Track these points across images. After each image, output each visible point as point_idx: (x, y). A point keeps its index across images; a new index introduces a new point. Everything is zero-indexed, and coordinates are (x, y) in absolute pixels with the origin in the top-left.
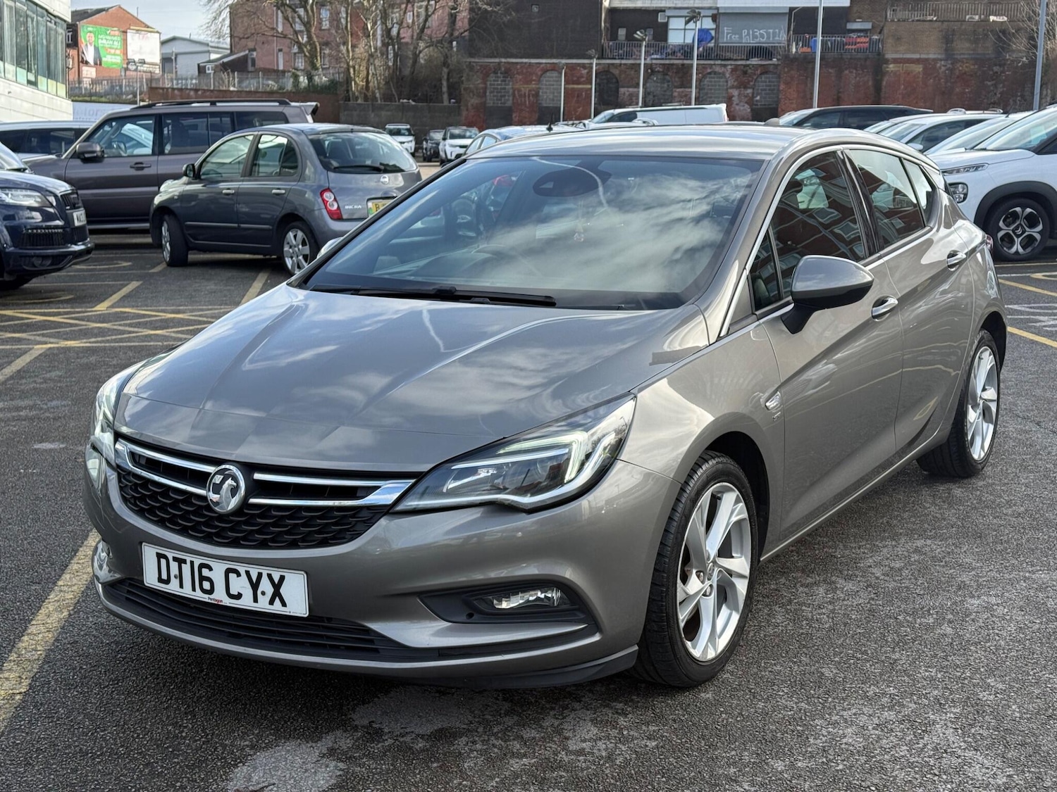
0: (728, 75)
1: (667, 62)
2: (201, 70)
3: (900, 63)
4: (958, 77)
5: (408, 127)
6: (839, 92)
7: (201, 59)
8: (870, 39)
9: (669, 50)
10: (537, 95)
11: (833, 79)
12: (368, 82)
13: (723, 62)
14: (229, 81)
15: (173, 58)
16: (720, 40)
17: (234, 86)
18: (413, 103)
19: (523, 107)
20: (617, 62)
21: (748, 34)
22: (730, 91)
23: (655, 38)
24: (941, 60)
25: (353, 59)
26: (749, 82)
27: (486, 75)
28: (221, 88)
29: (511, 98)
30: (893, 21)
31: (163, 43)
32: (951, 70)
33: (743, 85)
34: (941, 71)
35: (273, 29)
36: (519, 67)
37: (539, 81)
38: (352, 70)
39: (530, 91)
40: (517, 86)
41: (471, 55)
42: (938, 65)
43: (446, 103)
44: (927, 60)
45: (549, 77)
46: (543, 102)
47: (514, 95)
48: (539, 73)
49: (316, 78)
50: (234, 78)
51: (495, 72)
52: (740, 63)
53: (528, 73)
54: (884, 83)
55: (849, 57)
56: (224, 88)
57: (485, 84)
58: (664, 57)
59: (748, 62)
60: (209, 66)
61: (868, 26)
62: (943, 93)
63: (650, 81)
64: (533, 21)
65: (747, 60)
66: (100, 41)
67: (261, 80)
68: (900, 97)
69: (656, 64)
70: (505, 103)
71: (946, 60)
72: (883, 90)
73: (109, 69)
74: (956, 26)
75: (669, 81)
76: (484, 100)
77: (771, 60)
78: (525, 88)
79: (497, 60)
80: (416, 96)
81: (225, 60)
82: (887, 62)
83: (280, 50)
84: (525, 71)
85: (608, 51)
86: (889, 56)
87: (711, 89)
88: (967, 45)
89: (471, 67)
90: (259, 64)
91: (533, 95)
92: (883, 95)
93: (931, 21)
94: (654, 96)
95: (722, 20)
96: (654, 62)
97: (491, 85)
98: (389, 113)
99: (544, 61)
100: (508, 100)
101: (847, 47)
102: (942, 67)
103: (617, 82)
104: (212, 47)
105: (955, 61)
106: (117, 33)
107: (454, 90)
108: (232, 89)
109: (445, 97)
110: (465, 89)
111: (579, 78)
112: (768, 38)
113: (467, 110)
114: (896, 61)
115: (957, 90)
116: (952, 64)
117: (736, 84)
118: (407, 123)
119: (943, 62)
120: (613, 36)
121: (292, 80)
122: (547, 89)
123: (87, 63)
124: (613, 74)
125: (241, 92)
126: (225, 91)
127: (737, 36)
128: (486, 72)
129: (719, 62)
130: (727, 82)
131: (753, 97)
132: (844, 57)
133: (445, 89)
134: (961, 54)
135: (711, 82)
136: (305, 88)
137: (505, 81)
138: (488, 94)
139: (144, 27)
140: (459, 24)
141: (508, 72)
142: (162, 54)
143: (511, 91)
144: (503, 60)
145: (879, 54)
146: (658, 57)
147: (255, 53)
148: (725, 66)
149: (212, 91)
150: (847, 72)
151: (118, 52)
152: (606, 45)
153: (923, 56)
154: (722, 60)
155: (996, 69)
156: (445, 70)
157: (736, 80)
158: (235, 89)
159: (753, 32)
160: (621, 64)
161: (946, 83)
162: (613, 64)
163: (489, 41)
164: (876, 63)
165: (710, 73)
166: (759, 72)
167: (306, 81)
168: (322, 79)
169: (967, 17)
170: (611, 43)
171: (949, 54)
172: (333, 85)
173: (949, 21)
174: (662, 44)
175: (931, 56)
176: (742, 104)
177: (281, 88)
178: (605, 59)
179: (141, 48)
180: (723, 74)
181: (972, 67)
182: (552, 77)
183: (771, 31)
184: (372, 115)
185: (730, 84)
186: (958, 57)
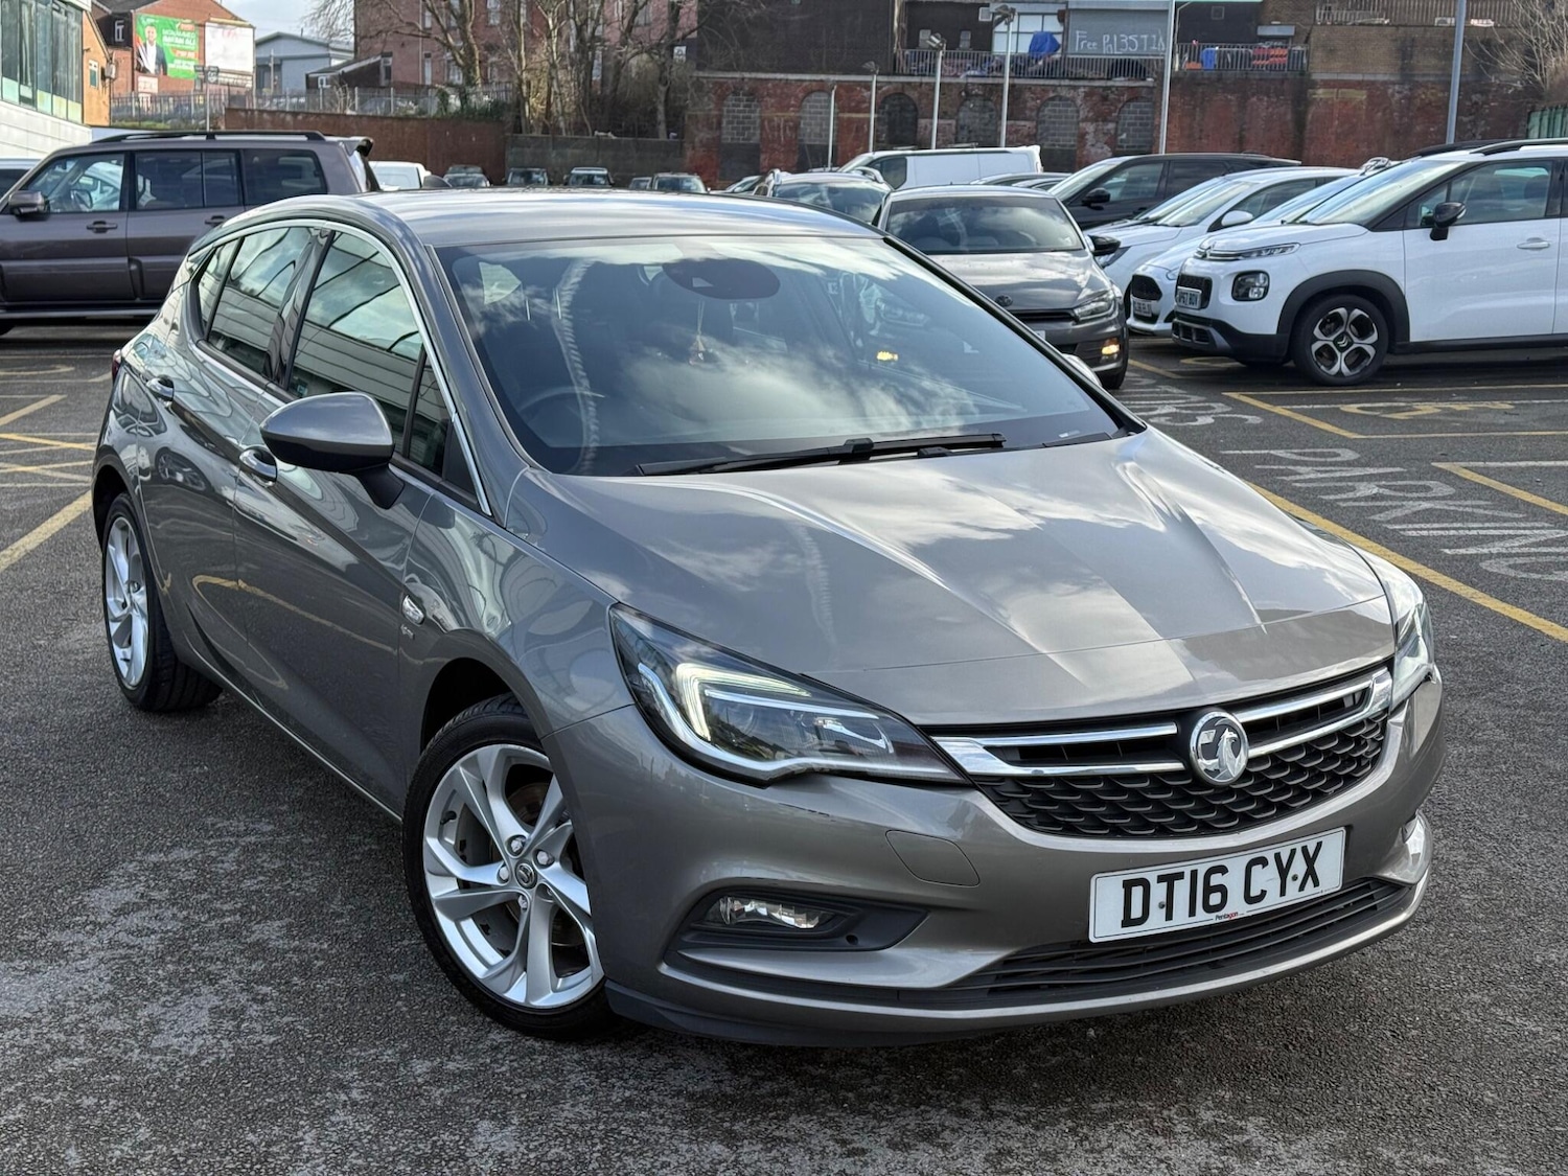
0: (1079, 102)
1: (990, 81)
2: (311, 83)
3: (1334, 87)
4: (1419, 109)
5: (605, 172)
6: (1242, 130)
7: (312, 68)
8: (1290, 51)
9: (994, 64)
10: (796, 127)
11: (1234, 109)
12: (549, 105)
13: (1072, 83)
14: (345, 101)
15: (271, 65)
16: (1069, 51)
17: (353, 108)
18: (614, 138)
19: (776, 146)
20: (916, 79)
21: (1111, 41)
22: (1082, 125)
23: (974, 45)
24: (1394, 83)
25: (529, 70)
26: (1110, 113)
27: (722, 98)
28: (333, 111)
29: (758, 132)
30: (1324, 24)
31: (259, 44)
32: (1409, 99)
33: (1101, 117)
34: (1393, 101)
35: (410, 24)
36: (770, 85)
37: (799, 107)
38: (524, 88)
39: (786, 121)
40: (767, 114)
41: (700, 67)
42: (1390, 91)
43: (663, 138)
44: (1373, 83)
45: (816, 101)
46: (806, 138)
47: (762, 127)
48: (801, 95)
49: (473, 98)
50: (353, 97)
51: (735, 93)
52: (1097, 83)
53: (783, 94)
54: (1310, 117)
55: (1257, 77)
56: (338, 111)
57: (720, 110)
58: (985, 73)
59: (1110, 83)
60: (323, 77)
61: (1289, 31)
62: (1396, 133)
63: (963, 108)
64: (792, 18)
65: (1108, 79)
66: (165, 39)
67: (392, 99)
68: (1333, 137)
69: (973, 84)
70: (749, 139)
71: (1401, 83)
72: (1308, 127)
73: (177, 80)
74: (1417, 33)
75: (992, 110)
76: (718, 133)
77: (1144, 80)
78: (779, 117)
79: (737, 75)
80: (620, 126)
81: (347, 69)
82: (1314, 85)
83: (428, 56)
84: (779, 91)
85: (903, 63)
86: (1316, 77)
87: (1054, 123)
88: (1434, 61)
89: (699, 85)
90: (397, 76)
91: (790, 128)
92: (1307, 134)
93: (1379, 25)
94: (970, 132)
95: (1073, 20)
96: (970, 80)
97: (728, 111)
98: (577, 151)
99: (807, 77)
100: (754, 134)
101: (1254, 62)
102: (1396, 93)
103: (916, 110)
104: (334, 49)
105: (1416, 85)
106: (190, 27)
107: (675, 119)
108: (349, 112)
109: (662, 128)
110: (690, 117)
111: (859, 103)
112: (1141, 47)
113: (694, 148)
114: (1327, 84)
115: (1418, 128)
116: (1410, 89)
117: (1091, 114)
118: (603, 166)
119: (1397, 87)
120: (912, 41)
121: (437, 100)
122: (811, 118)
123: (144, 71)
124: (909, 98)
125: (361, 117)
126: (338, 115)
127: (1094, 44)
128: (722, 92)
129: (1067, 82)
130: (1078, 112)
131: (1116, 135)
132: (1251, 77)
133: (661, 117)
134: (1424, 75)
135: (1054, 111)
136: (456, 112)
137: (749, 106)
138: (724, 125)
139: (231, 19)
140: (683, 21)
141: (754, 94)
142: (257, 59)
143: (758, 121)
144: (747, 75)
145: (1302, 73)
146: (977, 73)
147: (390, 60)
148: (1075, 88)
149: (318, 115)
150: (1254, 99)
151: (191, 55)
152: (899, 55)
153: (1368, 78)
154: (1071, 79)
155: (1475, 98)
156: (663, 89)
157: (1092, 109)
158: (354, 113)
159: (1119, 39)
160: (921, 84)
161: (1401, 118)
162: (909, 83)
163: (726, 47)
164: (1297, 87)
165: (1053, 99)
166: (1125, 98)
167: (458, 103)
168: (480, 99)
169: (1437, 20)
170: (907, 52)
171: (1406, 74)
172: (497, 107)
173: (1405, 26)
174: (984, 54)
175: (1380, 78)
176: (1099, 145)
177: (421, 112)
178: (899, 75)
179: (225, 50)
180: (1073, 100)
181: (1440, 95)
182: (820, 101)
183: (1145, 36)
184: (553, 155)
185: (1082, 114)
186: (1420, 79)
